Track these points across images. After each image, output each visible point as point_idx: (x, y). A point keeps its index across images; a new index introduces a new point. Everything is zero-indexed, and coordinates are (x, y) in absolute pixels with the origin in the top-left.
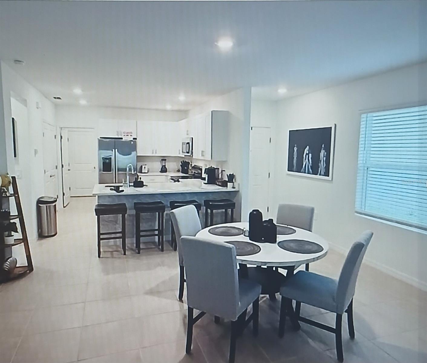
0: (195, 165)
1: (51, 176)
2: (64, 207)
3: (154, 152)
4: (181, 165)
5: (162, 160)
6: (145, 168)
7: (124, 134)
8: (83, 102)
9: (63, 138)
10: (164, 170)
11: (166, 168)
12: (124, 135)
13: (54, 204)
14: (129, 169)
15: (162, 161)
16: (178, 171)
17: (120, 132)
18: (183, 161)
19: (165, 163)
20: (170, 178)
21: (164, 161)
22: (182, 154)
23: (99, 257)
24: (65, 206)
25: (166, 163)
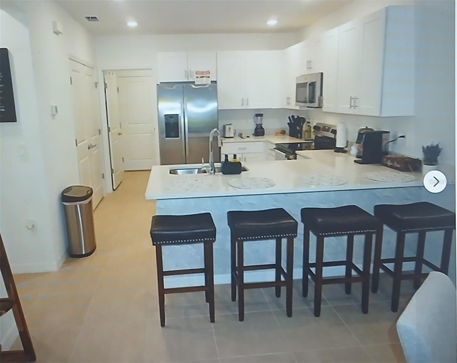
0: (317, 123)
1: (89, 148)
2: (114, 190)
3: (245, 103)
4: (288, 123)
5: (257, 115)
6: (230, 128)
7: (197, 75)
8: (132, 24)
9: (108, 86)
10: (259, 132)
11: (263, 129)
12: (197, 77)
13: (87, 201)
14: (213, 137)
15: (256, 117)
16: (283, 132)
17: (191, 72)
18: (293, 116)
19: (261, 121)
20: (275, 147)
21: (259, 118)
22: (296, 105)
23: (163, 324)
24: (114, 188)
25: (263, 121)
